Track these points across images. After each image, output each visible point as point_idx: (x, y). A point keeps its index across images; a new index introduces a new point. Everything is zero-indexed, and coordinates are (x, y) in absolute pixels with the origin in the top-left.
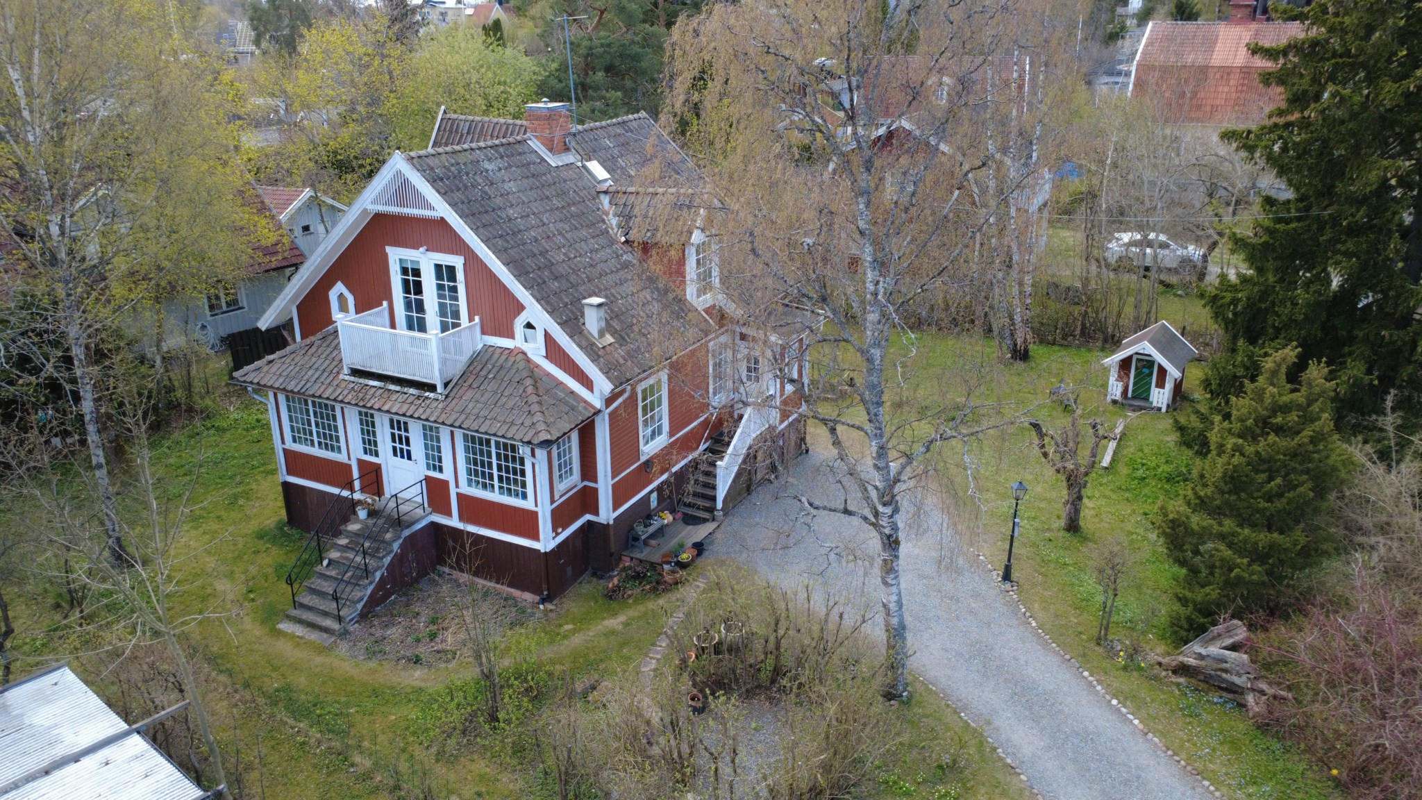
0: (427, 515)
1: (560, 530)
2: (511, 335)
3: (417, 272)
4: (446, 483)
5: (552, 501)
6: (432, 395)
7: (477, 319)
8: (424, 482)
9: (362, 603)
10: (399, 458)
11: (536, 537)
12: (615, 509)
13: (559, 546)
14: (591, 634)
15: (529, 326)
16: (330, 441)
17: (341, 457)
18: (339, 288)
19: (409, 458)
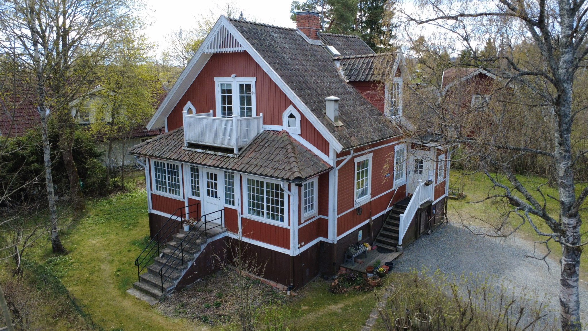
0: (223, 232)
1: (303, 243)
2: (280, 123)
3: (230, 91)
4: (235, 211)
5: (300, 224)
6: (231, 155)
7: (261, 115)
8: (223, 211)
9: (178, 281)
10: (210, 197)
11: (288, 247)
12: (338, 235)
13: (302, 254)
14: (321, 314)
15: (292, 116)
16: (175, 188)
17: (180, 198)
18: (189, 105)
19: (216, 197)
